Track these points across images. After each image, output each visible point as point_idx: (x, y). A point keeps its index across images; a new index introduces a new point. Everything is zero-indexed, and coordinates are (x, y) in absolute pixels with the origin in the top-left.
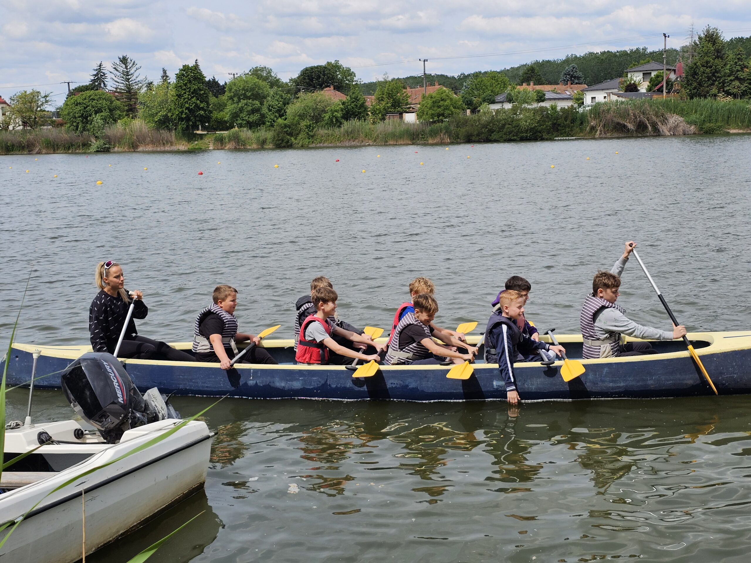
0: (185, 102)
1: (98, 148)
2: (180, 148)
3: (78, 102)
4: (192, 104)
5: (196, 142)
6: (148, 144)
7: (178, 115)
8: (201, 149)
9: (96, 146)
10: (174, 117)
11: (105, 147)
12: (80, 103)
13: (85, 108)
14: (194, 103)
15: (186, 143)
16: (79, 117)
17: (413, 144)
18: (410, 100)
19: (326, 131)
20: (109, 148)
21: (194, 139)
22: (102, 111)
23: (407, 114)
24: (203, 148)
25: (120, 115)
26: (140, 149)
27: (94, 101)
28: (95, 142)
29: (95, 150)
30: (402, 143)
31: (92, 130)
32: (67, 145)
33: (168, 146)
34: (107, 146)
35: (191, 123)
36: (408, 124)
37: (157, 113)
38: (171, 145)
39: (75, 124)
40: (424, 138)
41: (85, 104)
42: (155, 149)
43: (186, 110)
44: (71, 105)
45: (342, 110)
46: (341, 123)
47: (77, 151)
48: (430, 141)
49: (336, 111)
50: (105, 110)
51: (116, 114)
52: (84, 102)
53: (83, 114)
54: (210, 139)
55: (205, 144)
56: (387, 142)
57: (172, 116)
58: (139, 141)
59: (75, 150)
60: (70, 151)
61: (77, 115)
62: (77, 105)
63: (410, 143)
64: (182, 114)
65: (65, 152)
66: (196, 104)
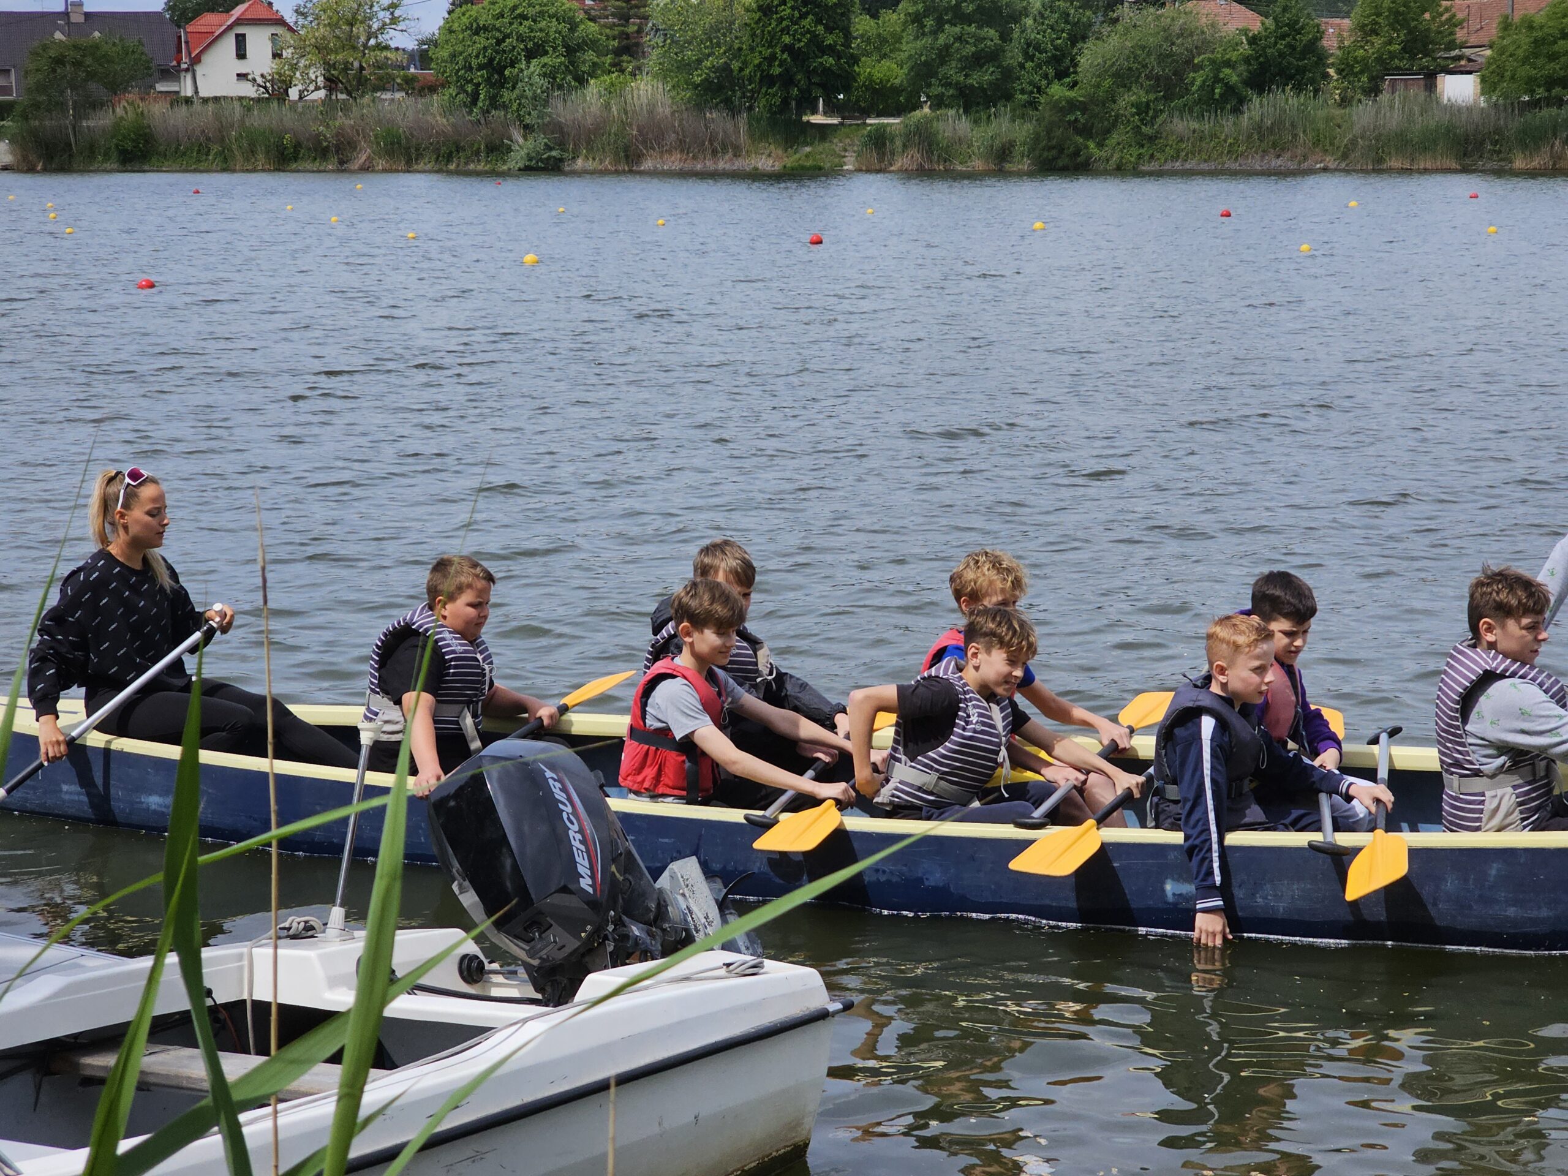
0: (782, 30)
1: (530, 160)
2: (760, 165)
3: (481, 23)
4: (803, 35)
5: (808, 149)
6: (669, 152)
7: (759, 65)
8: (820, 168)
9: (523, 153)
10: (747, 71)
11: (549, 158)
12: (485, 29)
13: (499, 42)
14: (808, 31)
15: (780, 152)
16: (480, 67)
17: (1465, 170)
18: (1460, 35)
19: (1194, 125)
20: (561, 160)
21: (802, 139)
22: (546, 53)
23: (1448, 77)
24: (827, 165)
25: (595, 64)
26: (648, 164)
27: (526, 23)
28: (521, 140)
29: (521, 165)
30: (1429, 165)
31: (515, 106)
32: (444, 149)
33: (727, 157)
34: (554, 153)
35: (796, 91)
36: (1453, 109)
37: (699, 61)
38: (735, 155)
39: (469, 88)
40: (1500, 152)
41: (499, 30)
42: (688, 166)
43: (783, 52)
44: (463, 31)
45: (1247, 60)
46: (1242, 100)
47: (472, 166)
48: (1519, 164)
49: (1228, 64)
50: (555, 49)
51: (584, 62)
52: (498, 24)
53: (491, 60)
54: (848, 141)
55: (834, 154)
56: (1380, 160)
57: (741, 70)
58: (644, 142)
59: (466, 164)
60: (452, 167)
61: (474, 63)
62: (477, 33)
63: (1454, 165)
64: (770, 66)
65: (436, 168)
66: (814, 36)
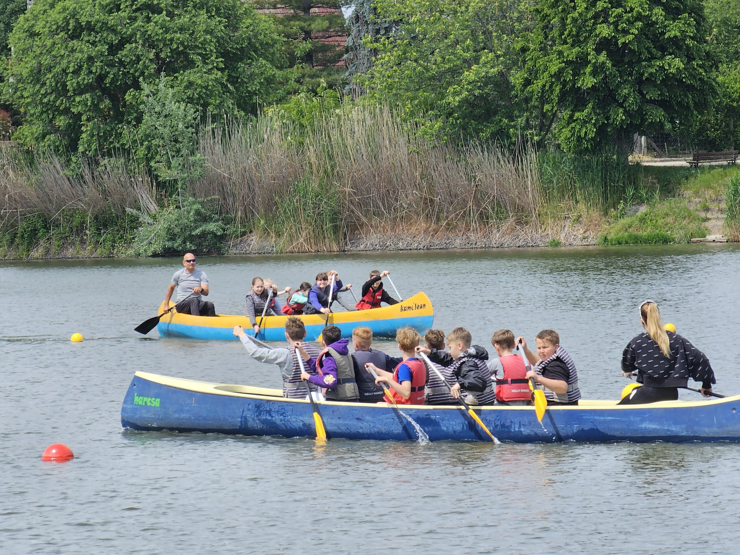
1: (172, 238)
3: (83, 20)
5: (643, 208)
6: (407, 219)
9: (161, 226)
11: (204, 235)
12: (90, 28)
13: (114, 49)
15: (595, 214)
20: (223, 238)
21: (631, 192)
22: (191, 64)
25: (270, 80)
27: (156, 17)
28: (153, 207)
29: (158, 247)
31: (141, 152)
32: (21, 226)
34: (212, 227)
38: (519, 223)
39: (61, 122)
41: (113, 30)
42: (438, 241)
47: (70, 252)
50: (205, 58)
51: (252, 77)
52: (112, 19)
53: (101, 78)
54: (709, 194)
58: (363, 204)
59: (62, 247)
60: (37, 253)
61: (71, 83)
62: (75, 35)
65: (12, 255)
